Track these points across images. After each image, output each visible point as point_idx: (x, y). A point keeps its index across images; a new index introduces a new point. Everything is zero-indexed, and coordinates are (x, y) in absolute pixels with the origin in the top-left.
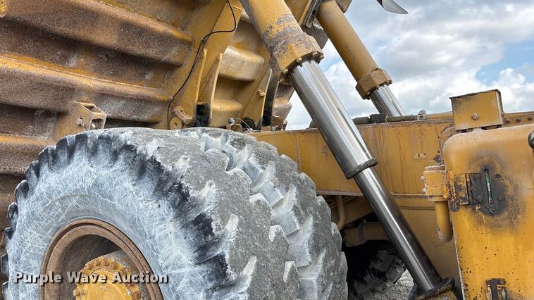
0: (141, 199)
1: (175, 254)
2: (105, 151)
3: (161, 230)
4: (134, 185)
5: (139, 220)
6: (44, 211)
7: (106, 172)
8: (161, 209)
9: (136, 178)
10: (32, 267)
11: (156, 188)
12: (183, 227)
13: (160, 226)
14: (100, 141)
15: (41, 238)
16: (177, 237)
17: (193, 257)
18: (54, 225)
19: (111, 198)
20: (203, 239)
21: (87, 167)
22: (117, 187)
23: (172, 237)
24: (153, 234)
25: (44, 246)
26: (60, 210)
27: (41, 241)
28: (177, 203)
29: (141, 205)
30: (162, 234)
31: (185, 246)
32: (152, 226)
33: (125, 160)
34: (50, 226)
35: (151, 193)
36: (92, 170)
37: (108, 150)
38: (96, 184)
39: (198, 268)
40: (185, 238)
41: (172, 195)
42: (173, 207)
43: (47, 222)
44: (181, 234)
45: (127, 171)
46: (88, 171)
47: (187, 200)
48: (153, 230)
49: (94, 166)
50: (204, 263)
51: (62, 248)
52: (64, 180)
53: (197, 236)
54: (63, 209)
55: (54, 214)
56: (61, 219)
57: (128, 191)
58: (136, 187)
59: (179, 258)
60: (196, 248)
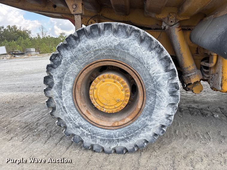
0: (143, 50)
1: (158, 69)
2: (123, 31)
3: (152, 61)
4: (139, 45)
5: (142, 58)
6: (83, 56)
7: (125, 40)
8: (152, 54)
10: (70, 79)
11: (149, 46)
12: (160, 60)
13: (152, 60)
14: (120, 27)
15: (77, 67)
16: (158, 63)
17: (164, 70)
18: (86, 62)
19: (128, 50)
21: (113, 37)
22: (132, 46)
23: (157, 63)
24: (148, 63)
25: (77, 70)
26: (93, 55)
27: (77, 68)
29: (144, 53)
30: (153, 62)
31: (161, 66)
32: (148, 60)
33: (135, 35)
34: (84, 62)
35: (147, 48)
36: (117, 39)
37: (124, 31)
38: (119, 44)
39: (166, 73)
40: (161, 64)
41: (157, 49)
42: (158, 53)
43: (83, 60)
44: (160, 62)
45: (136, 40)
46: (115, 39)
48: (149, 61)
49: (117, 37)
51: (89, 71)
52: (99, 43)
53: (166, 63)
54: (95, 55)
55: (88, 57)
56: (91, 59)
57: (137, 48)
59: (160, 70)
60: (165, 67)
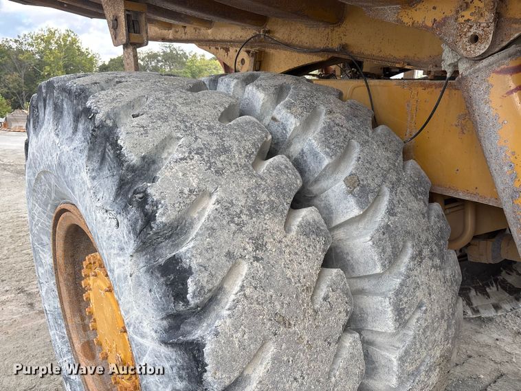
0: (99, 204)
2: (69, 114)
3: (120, 266)
6: (36, 182)
7: (68, 148)
8: (120, 231)
9: (97, 165)
11: (117, 191)
12: (148, 271)
13: (119, 259)
17: (160, 325)
19: (73, 190)
20: (172, 305)
25: (49, 222)
26: (47, 186)
28: (138, 227)
31: (150, 305)
33: (83, 134)
35: (112, 199)
37: (71, 112)
39: (164, 350)
40: (150, 291)
42: (134, 234)
47: (152, 228)
50: (173, 345)
53: (165, 296)
54: (50, 186)
56: (53, 197)
57: (86, 187)
58: (95, 183)
59: (141, 322)
